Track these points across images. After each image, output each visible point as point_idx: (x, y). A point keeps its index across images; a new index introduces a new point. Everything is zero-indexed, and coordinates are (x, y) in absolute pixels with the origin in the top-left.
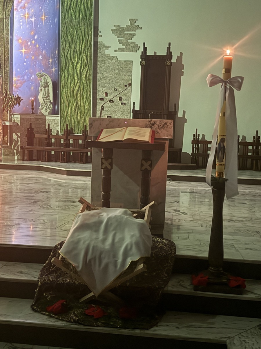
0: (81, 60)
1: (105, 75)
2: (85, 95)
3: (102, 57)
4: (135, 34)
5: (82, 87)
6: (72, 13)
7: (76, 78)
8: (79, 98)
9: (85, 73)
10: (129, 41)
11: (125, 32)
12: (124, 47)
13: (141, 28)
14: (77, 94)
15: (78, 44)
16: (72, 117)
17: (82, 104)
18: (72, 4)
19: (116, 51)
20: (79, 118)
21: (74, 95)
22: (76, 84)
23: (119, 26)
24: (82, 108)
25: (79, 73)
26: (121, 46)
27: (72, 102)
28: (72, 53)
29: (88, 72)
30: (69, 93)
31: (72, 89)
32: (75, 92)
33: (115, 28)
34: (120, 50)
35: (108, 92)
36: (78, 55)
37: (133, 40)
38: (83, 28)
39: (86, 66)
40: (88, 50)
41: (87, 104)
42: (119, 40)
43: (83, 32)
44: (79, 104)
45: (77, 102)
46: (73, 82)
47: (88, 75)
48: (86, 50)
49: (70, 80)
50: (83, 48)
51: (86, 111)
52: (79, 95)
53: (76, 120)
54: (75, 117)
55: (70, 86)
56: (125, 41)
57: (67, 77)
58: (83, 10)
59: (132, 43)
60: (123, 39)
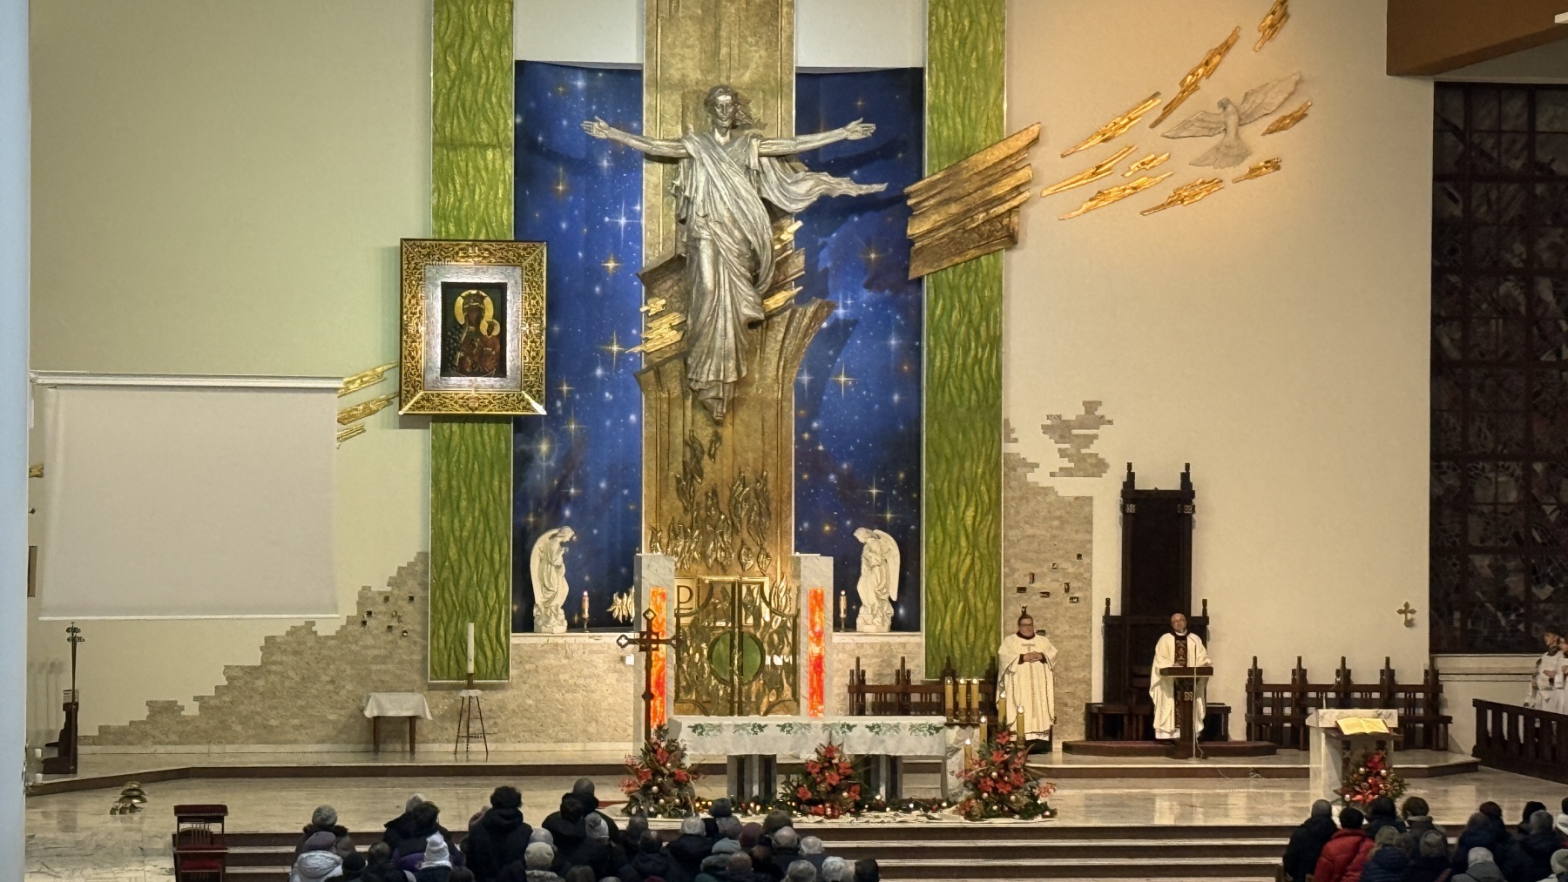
0: (974, 499)
1: (1030, 531)
2: (986, 584)
3: (1020, 488)
4: (1096, 437)
5: (977, 562)
6: (954, 391)
7: (963, 543)
8: (970, 593)
9: (986, 531)
10: (1084, 451)
11: (1075, 432)
12: (1072, 465)
13: (1110, 422)
14: (966, 581)
15: (967, 464)
16: (955, 637)
17: (980, 605)
18: (953, 370)
19: (1052, 475)
20: (972, 639)
21: (958, 586)
22: (962, 558)
23: (1059, 417)
24: (980, 616)
25: (970, 530)
26: (1066, 463)
27: (952, 600)
28: (954, 486)
29: (993, 527)
30: (946, 580)
31: (953, 570)
32: (962, 576)
33: (1049, 422)
34: (1062, 473)
35: (1037, 571)
36: (967, 491)
37: (1092, 449)
38: (979, 425)
39: (988, 513)
40: (991, 475)
41: (991, 604)
42: (1060, 450)
43: (980, 435)
44: (972, 605)
45: (966, 601)
46: (956, 552)
47: (992, 535)
48: (988, 477)
49: (948, 548)
50: (980, 471)
51: (989, 622)
52: (971, 583)
53: (964, 644)
54: (963, 638)
55: (949, 563)
56: (1073, 451)
57: (940, 540)
58: (979, 384)
59: (1091, 455)
60: (1067, 446)
